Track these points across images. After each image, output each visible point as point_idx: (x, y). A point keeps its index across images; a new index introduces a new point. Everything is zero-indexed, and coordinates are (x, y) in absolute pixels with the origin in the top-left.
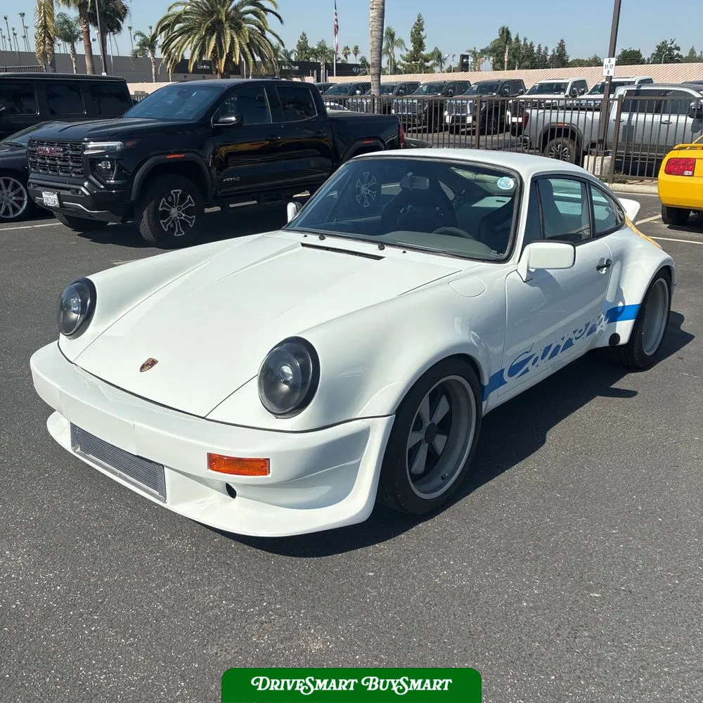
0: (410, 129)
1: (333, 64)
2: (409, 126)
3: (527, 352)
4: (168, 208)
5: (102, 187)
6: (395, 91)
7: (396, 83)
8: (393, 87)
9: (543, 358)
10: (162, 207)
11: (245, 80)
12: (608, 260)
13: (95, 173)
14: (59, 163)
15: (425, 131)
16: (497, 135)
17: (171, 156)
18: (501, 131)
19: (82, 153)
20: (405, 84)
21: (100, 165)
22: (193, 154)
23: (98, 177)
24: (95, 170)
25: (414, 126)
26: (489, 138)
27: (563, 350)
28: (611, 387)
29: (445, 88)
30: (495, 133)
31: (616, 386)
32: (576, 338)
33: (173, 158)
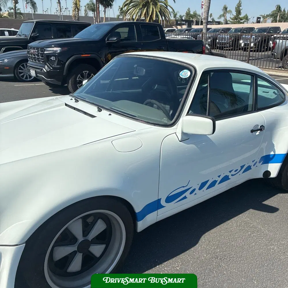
0: (225, 49)
1: (199, 21)
2: (225, 47)
3: (183, 187)
4: (82, 79)
5: (51, 68)
6: (220, 32)
7: (221, 28)
8: (219, 30)
9: (200, 189)
10: (78, 79)
11: (125, 21)
12: (262, 126)
13: (49, 62)
14: (36, 57)
15: (232, 50)
16: (264, 52)
17: (84, 55)
18: (267, 50)
19: (44, 53)
20: (224, 29)
21: (51, 58)
22: (95, 55)
23: (50, 64)
24: (49, 61)
25: (227, 47)
26: (260, 53)
27: (220, 183)
28: (263, 203)
29: (242, 30)
30: (263, 51)
31: (266, 202)
32: (232, 175)
33: (84, 56)
